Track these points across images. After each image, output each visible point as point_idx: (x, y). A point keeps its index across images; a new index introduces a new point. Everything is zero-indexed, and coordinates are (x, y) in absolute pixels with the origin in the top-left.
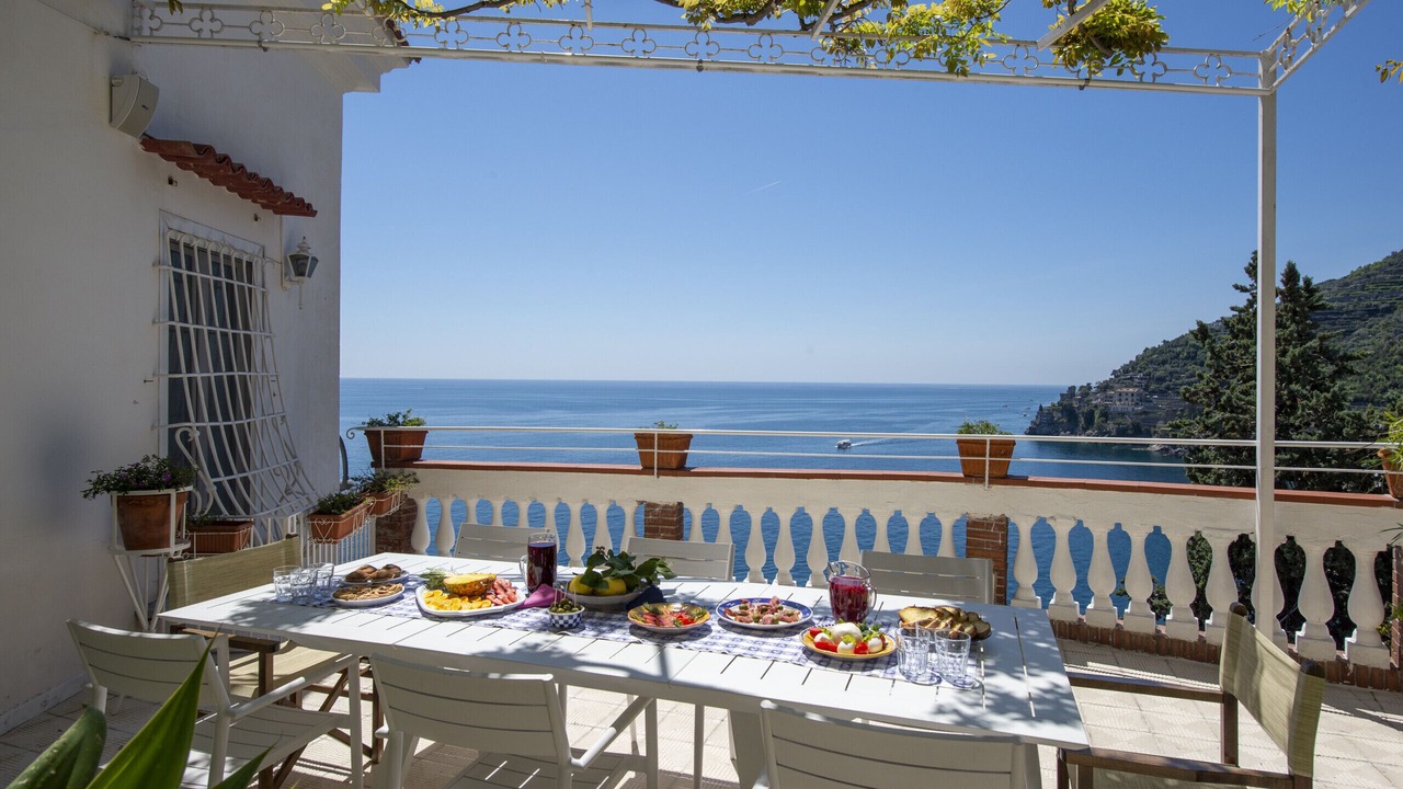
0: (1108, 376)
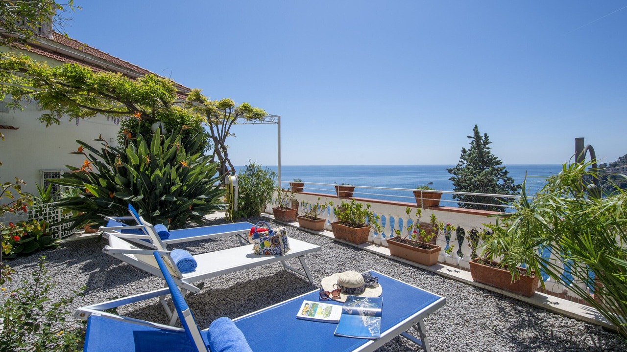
0: (616, 160)
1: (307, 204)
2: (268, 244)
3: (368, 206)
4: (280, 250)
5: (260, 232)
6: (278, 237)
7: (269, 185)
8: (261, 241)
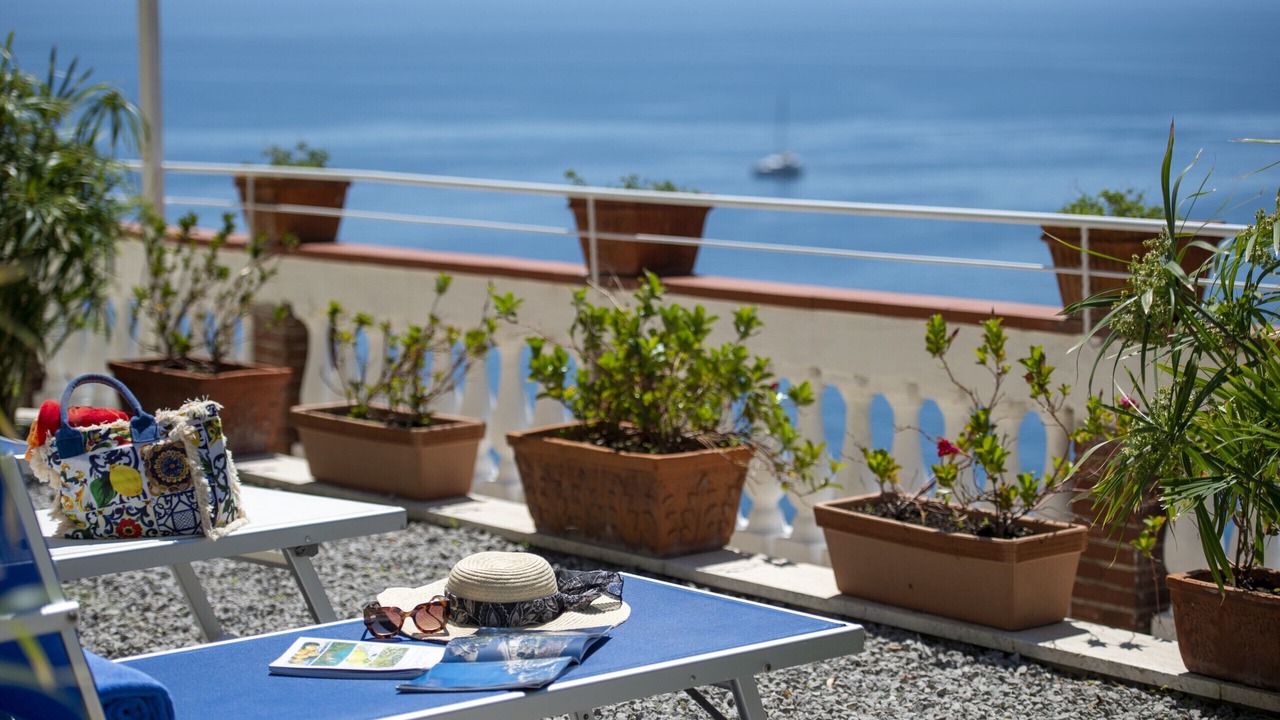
1: (362, 322)
2: (128, 482)
3: (745, 325)
4: (194, 508)
5: (86, 423)
6: (178, 447)
7: (84, 192)
8: (95, 466)
